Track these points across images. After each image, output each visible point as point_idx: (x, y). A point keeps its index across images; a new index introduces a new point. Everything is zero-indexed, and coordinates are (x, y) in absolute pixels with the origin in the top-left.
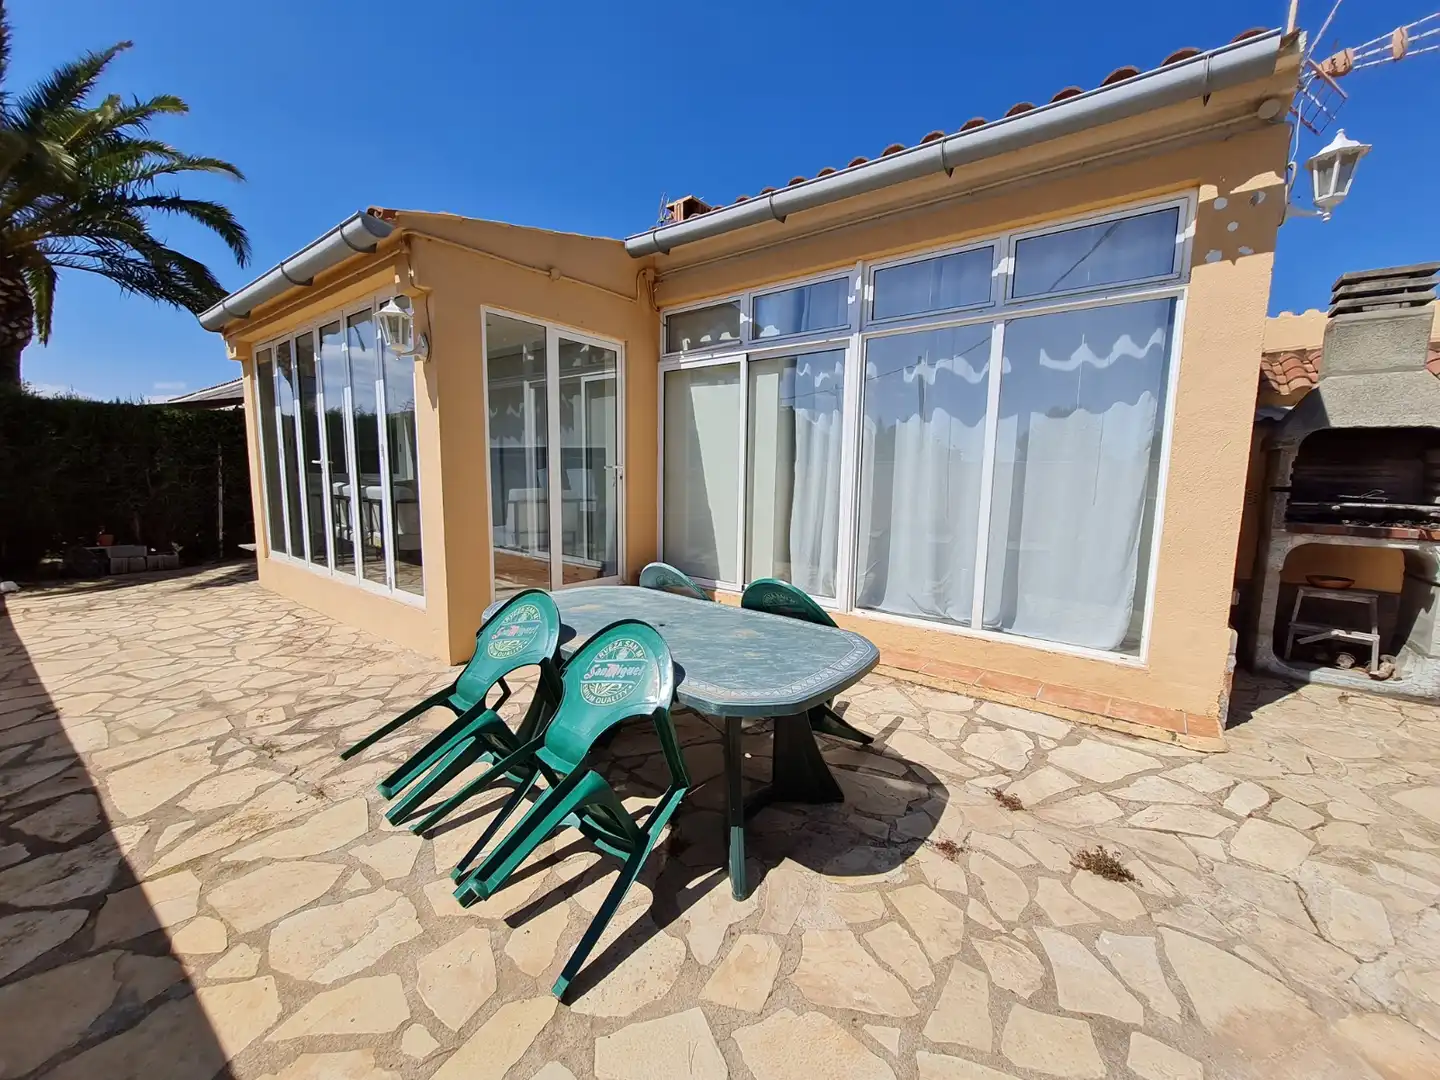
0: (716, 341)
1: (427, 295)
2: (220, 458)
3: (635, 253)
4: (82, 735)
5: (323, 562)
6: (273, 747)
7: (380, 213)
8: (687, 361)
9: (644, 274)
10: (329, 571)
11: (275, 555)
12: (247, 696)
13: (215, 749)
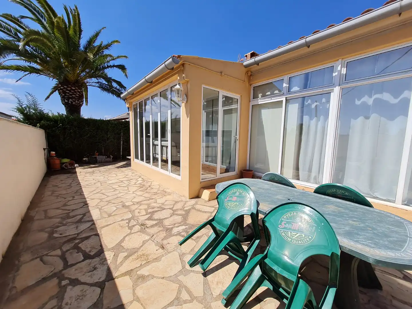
0: (272, 94)
1: (187, 82)
2: (122, 134)
3: (246, 66)
4: (95, 214)
5: (149, 162)
6: (145, 225)
7: (176, 57)
8: (261, 101)
9: (247, 73)
10: (151, 166)
11: (136, 160)
12: (134, 204)
13: (128, 223)
